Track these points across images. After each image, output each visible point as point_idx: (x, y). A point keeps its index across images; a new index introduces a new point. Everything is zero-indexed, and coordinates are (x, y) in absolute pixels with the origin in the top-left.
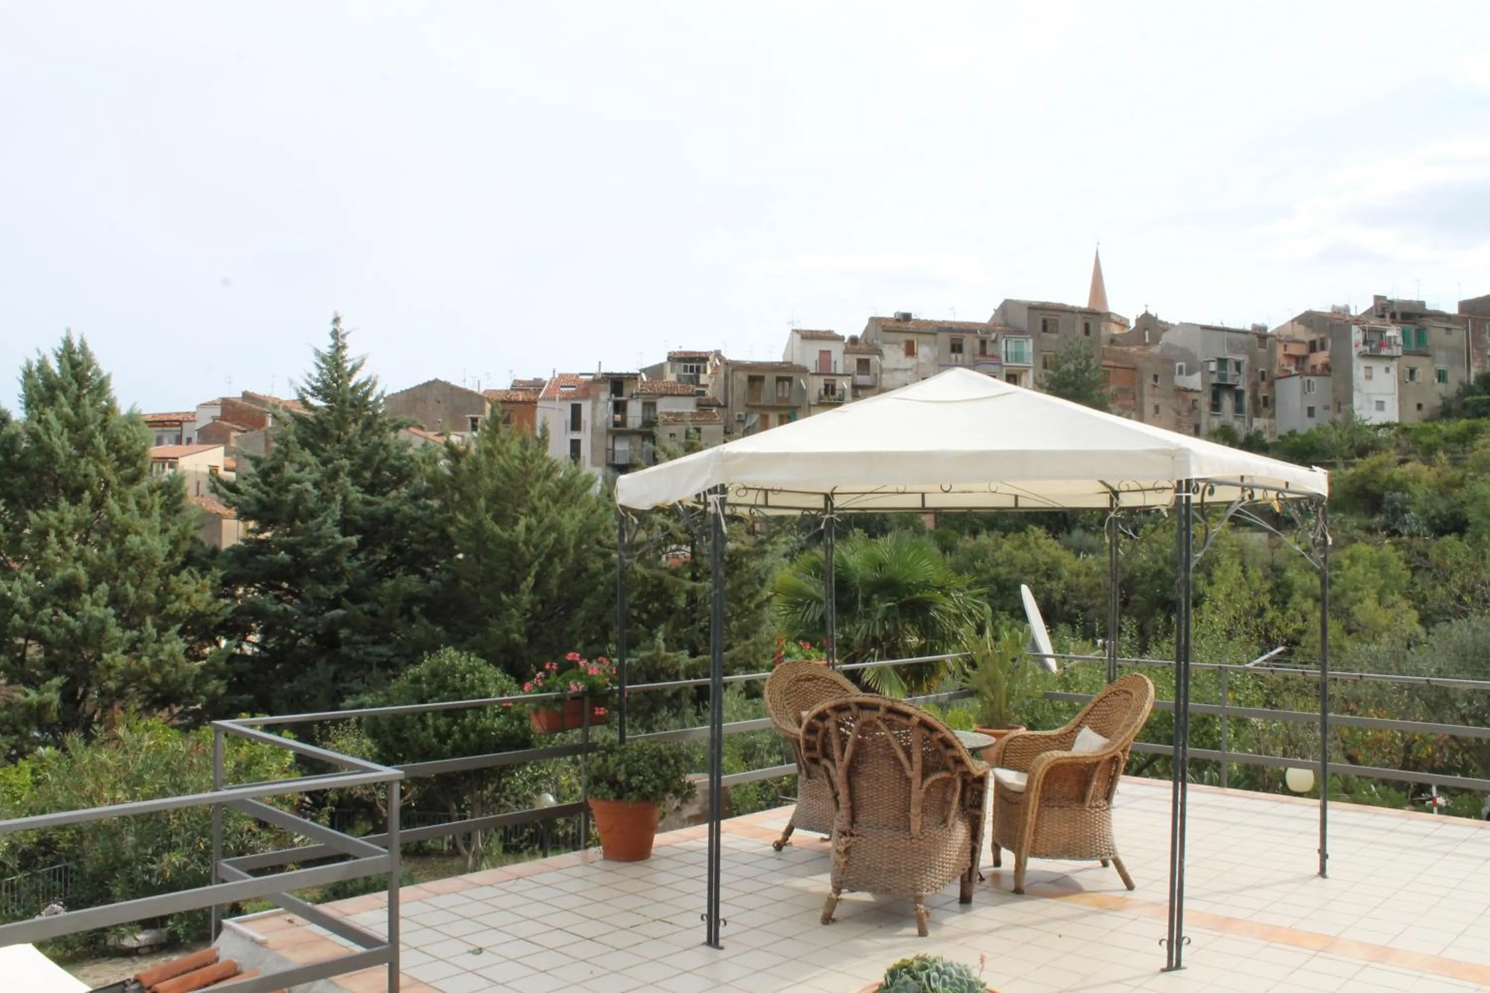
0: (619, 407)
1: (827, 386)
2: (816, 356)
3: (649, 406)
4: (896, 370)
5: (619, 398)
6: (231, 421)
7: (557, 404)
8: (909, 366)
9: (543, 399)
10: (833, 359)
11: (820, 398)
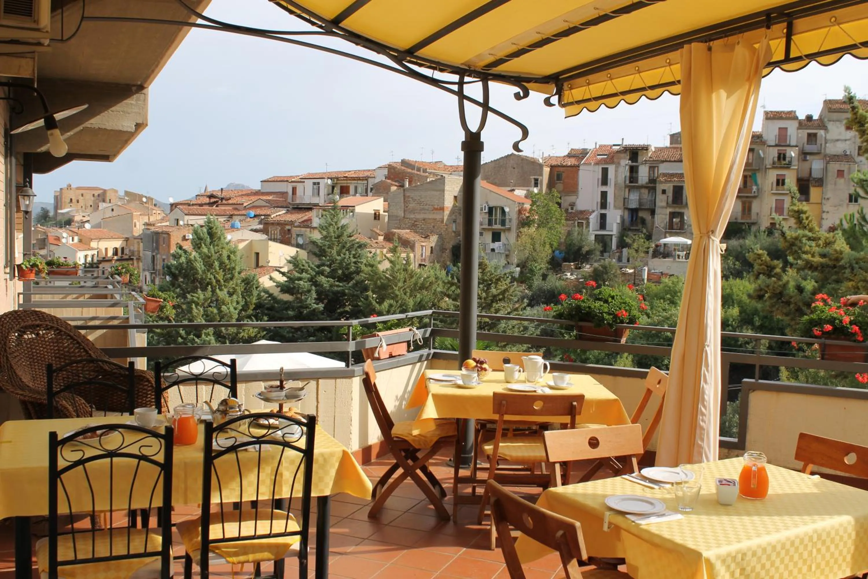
0: (633, 170)
1: (779, 154)
2: (776, 132)
3: (652, 168)
4: (838, 140)
5: (634, 164)
6: (392, 180)
7: (591, 168)
8: (848, 137)
9: (585, 164)
10: (789, 134)
11: (774, 163)
